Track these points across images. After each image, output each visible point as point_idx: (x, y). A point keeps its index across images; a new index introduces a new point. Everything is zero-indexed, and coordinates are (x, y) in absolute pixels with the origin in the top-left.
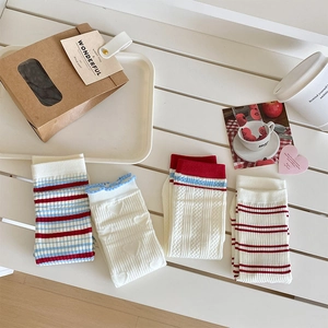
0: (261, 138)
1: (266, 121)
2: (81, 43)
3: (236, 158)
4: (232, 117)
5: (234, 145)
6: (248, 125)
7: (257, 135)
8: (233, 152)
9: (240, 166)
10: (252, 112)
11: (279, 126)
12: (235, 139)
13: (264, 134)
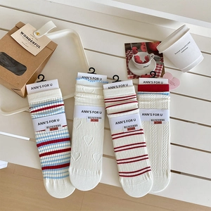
0: (145, 62)
1: (150, 53)
2: (22, 33)
3: (129, 72)
4: (130, 49)
5: (129, 64)
6: (139, 54)
7: (143, 60)
8: (128, 69)
9: (131, 77)
10: (142, 47)
11: (157, 56)
12: (130, 62)
13: (147, 60)
